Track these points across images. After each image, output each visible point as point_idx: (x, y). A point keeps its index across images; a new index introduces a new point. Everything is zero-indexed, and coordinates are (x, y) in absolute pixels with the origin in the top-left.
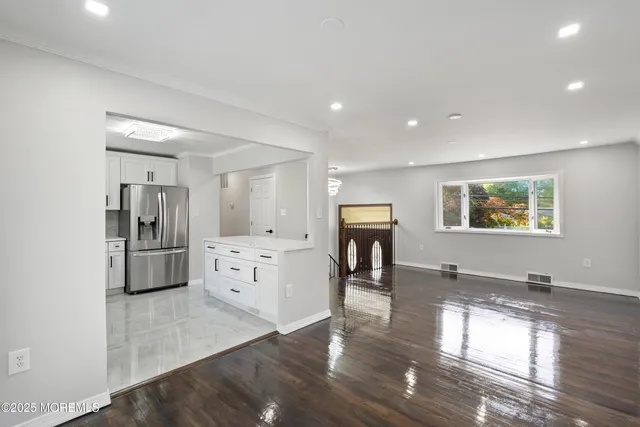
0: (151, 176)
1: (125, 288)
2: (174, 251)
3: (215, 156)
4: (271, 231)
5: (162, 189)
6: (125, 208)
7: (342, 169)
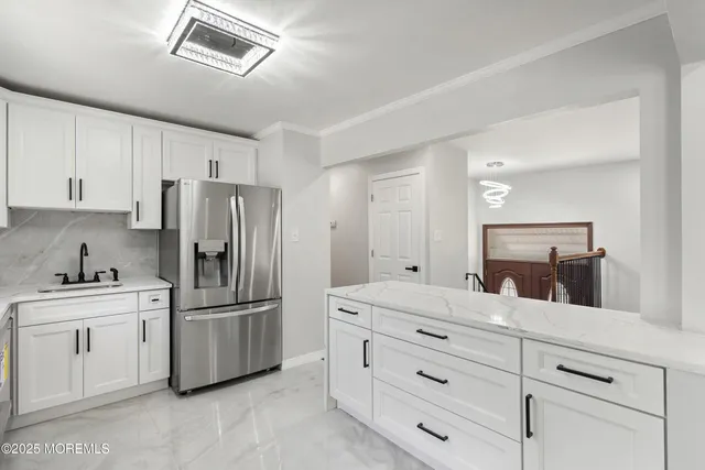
0: (214, 167)
1: (170, 379)
2: (251, 310)
3: (323, 133)
4: (415, 269)
5: (237, 190)
6: (170, 225)
7: (511, 164)
